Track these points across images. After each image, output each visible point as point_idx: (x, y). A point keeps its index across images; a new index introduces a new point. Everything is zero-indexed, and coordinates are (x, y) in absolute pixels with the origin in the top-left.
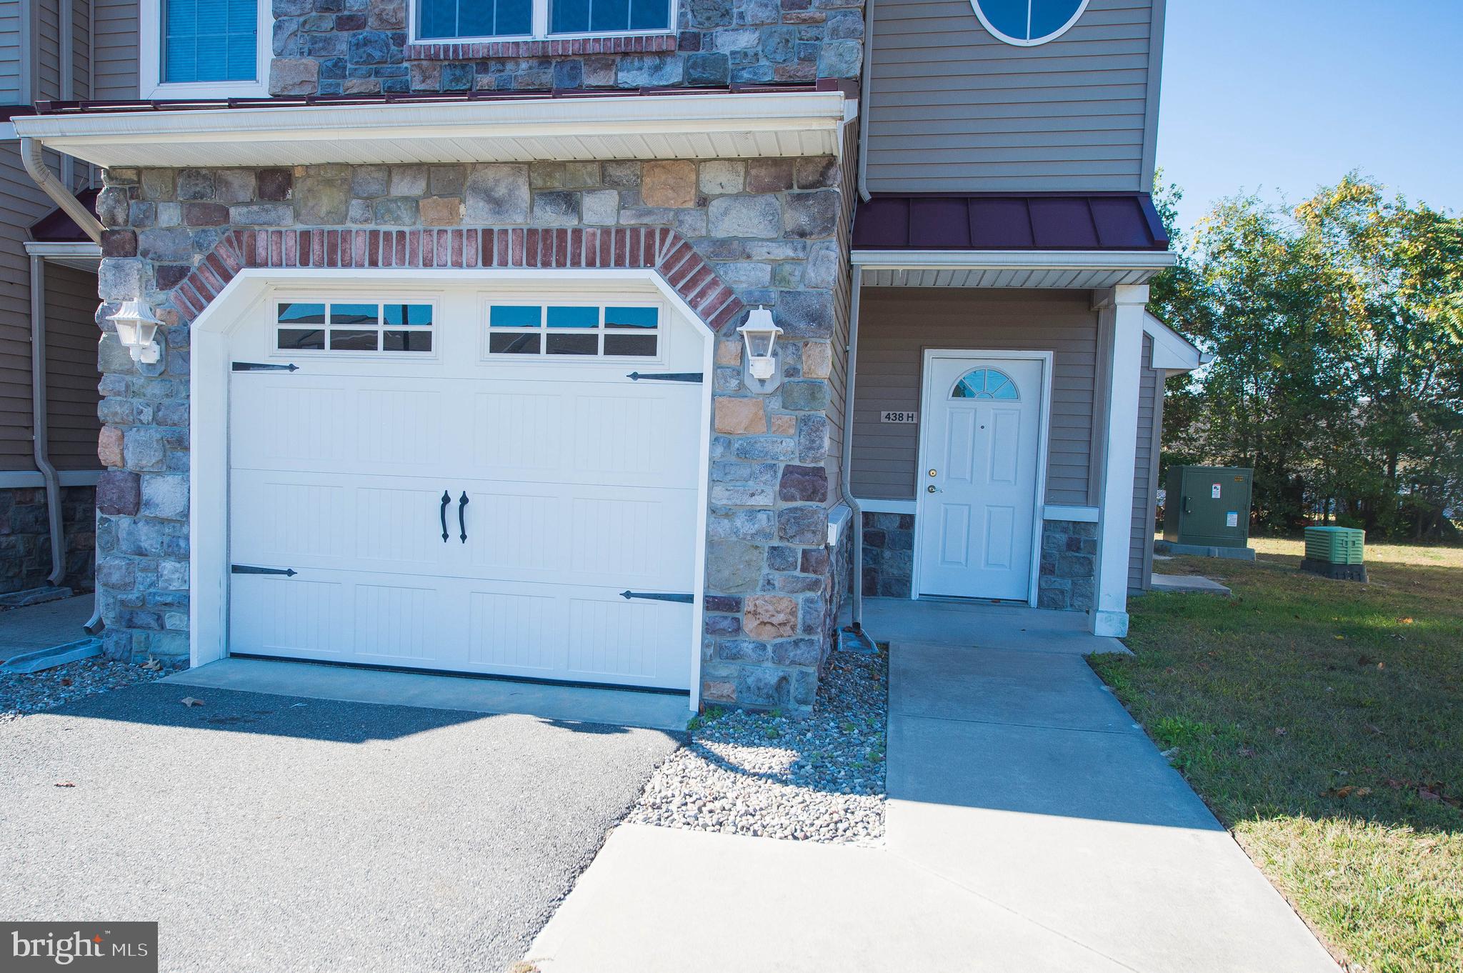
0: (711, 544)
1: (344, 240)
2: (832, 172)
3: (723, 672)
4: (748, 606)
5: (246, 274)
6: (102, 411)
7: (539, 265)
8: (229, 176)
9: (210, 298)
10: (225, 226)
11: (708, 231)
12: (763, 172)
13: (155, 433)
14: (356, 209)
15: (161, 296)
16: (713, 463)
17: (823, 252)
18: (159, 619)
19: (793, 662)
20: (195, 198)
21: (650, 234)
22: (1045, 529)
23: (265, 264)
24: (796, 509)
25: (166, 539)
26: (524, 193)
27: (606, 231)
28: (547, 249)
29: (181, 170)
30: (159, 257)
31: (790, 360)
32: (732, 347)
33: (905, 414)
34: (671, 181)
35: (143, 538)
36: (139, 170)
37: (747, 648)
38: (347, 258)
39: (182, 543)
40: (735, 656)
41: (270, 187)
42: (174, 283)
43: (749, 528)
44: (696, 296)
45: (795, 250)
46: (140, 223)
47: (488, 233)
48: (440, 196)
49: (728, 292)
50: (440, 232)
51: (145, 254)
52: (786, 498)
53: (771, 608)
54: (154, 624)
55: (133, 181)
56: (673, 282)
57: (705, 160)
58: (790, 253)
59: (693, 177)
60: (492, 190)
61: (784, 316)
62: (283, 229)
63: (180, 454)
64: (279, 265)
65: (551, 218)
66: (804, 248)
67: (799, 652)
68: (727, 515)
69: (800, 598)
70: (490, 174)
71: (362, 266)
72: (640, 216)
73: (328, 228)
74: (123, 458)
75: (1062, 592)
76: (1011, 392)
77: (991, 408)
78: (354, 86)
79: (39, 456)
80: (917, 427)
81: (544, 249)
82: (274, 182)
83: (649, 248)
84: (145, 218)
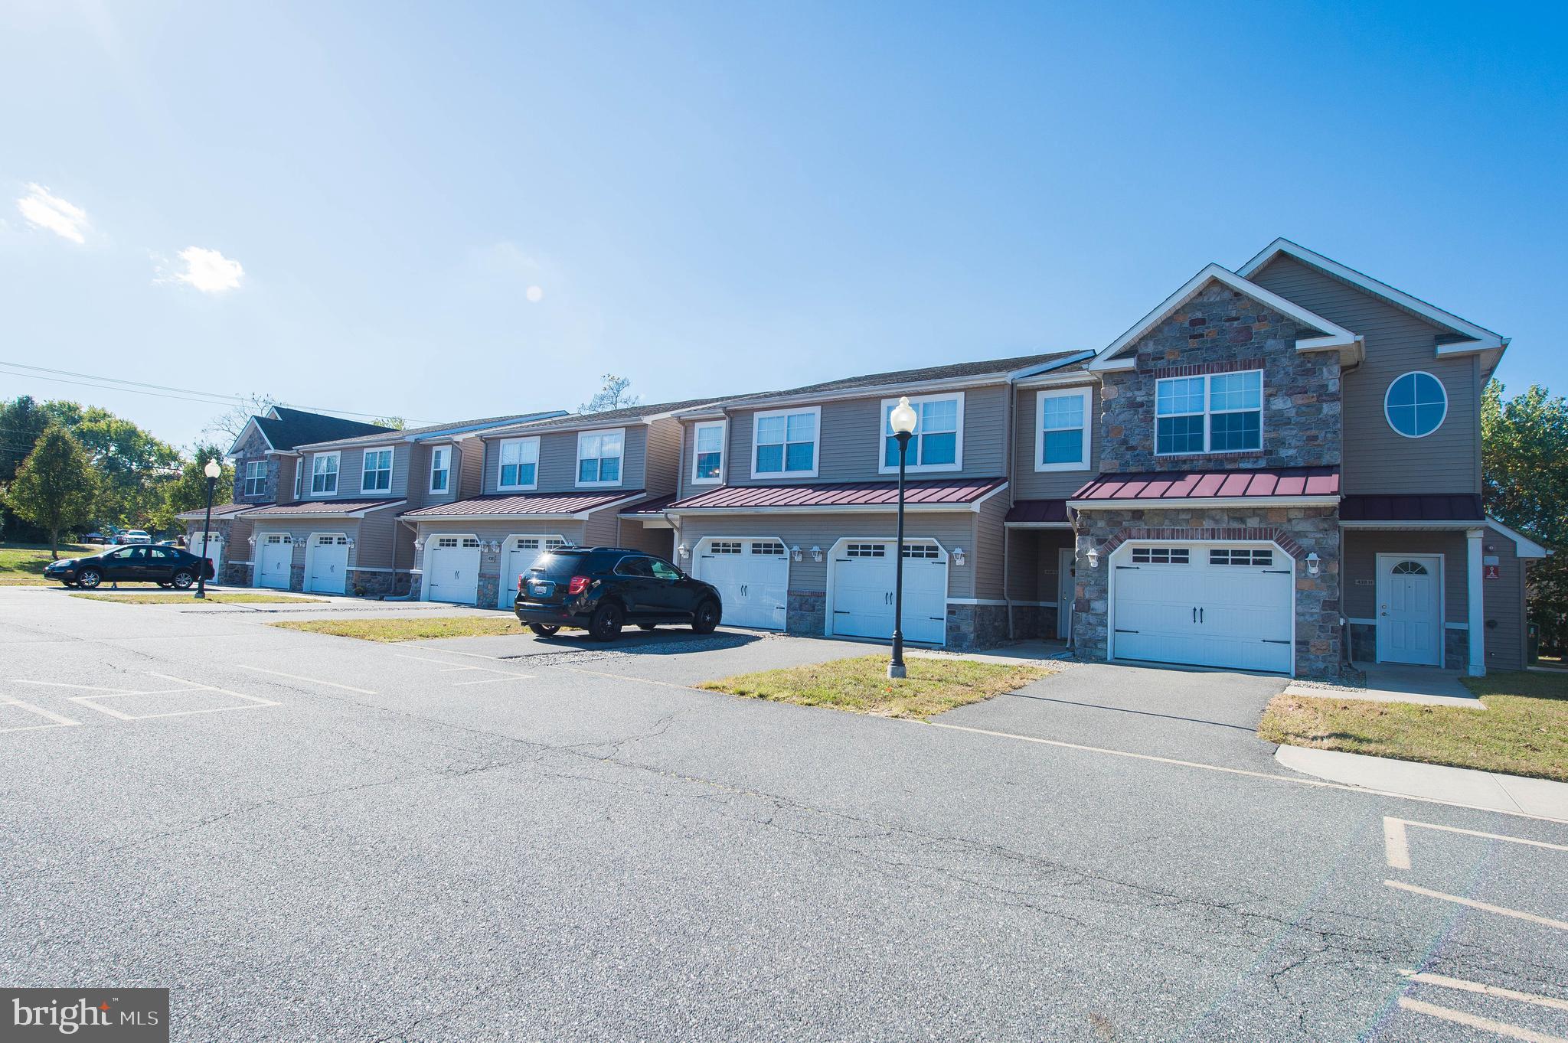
0: (1297, 624)
2: (1335, 512)
3: (1304, 664)
4: (1312, 644)
5: (1127, 541)
6: (1077, 581)
7: (1230, 539)
8: (1123, 514)
9: (1115, 549)
10: (1121, 528)
11: (1292, 529)
12: (1310, 513)
13: (1095, 589)
14: (1167, 522)
15: (1098, 547)
16: (1296, 599)
18: (1095, 644)
19: (1328, 662)
20: (1111, 519)
21: (1271, 530)
22: (1446, 633)
23: (1134, 538)
24: (1328, 614)
25: (1099, 620)
26: (1226, 518)
27: (1255, 529)
28: (1235, 534)
30: (1097, 536)
31: (1323, 568)
32: (1302, 564)
33: (1368, 581)
34: (1279, 515)
35: (1095, 620)
36: (1091, 511)
37: (1312, 657)
38: (1160, 537)
39: (1104, 622)
40: (1308, 660)
41: (1136, 517)
42: (1105, 543)
43: (1311, 619)
44: (1288, 549)
45: (1323, 535)
46: (1091, 526)
47: (1213, 530)
48: (1197, 519)
50: (1196, 529)
51: (1092, 535)
52: (1323, 610)
53: (1320, 644)
55: (1088, 514)
56: (1280, 545)
57: (1294, 509)
58: (1321, 536)
59: (1286, 514)
60: (1215, 517)
61: (1321, 555)
62: (1141, 529)
63: (1104, 595)
64: (1137, 539)
65: (1235, 525)
66: (1325, 534)
67: (1331, 658)
68: (1303, 616)
69: (1331, 642)
70: (1214, 513)
71: (1169, 539)
72: (1268, 525)
73: (1156, 528)
74: (1084, 595)
75: (1458, 661)
76: (1423, 571)
77: (1412, 579)
78: (1133, 469)
79: (1005, 594)
80: (1375, 586)
81: (1232, 534)
82: (1138, 514)
83: (1271, 534)
84: (1092, 524)
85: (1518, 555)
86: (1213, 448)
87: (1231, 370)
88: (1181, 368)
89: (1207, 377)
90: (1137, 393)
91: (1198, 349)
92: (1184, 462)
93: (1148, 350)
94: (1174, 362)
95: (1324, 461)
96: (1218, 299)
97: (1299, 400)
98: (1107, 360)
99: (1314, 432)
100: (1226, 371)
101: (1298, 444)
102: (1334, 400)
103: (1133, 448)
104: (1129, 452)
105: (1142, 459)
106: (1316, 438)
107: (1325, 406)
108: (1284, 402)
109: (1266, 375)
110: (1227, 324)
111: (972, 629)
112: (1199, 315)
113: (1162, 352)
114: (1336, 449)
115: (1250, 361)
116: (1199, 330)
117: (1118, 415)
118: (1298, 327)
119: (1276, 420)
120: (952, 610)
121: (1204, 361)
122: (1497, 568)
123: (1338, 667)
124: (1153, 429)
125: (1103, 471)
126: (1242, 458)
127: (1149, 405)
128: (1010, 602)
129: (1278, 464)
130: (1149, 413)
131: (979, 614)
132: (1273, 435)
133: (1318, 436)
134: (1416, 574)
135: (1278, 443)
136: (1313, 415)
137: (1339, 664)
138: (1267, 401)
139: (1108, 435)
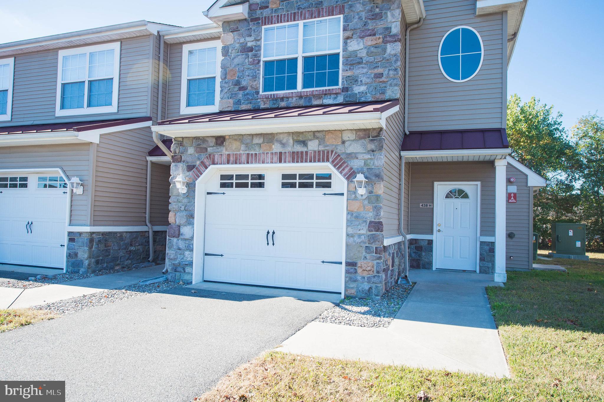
0: (347, 245)
1: (240, 156)
2: (381, 132)
3: (352, 286)
4: (359, 265)
5: (212, 166)
6: (170, 207)
7: (295, 162)
8: (208, 139)
9: (201, 174)
10: (206, 153)
11: (345, 151)
12: (361, 133)
13: (185, 213)
14: (243, 147)
15: (188, 174)
16: (348, 220)
17: (379, 156)
18: (184, 269)
19: (373, 283)
20: (198, 145)
21: (328, 152)
22: (481, 245)
23: (217, 164)
24: (373, 234)
25: (187, 245)
26: (291, 141)
27: (315, 152)
28: (298, 157)
29: (194, 138)
30: (188, 163)
31: (370, 189)
32: (352, 185)
33: (428, 204)
34: (334, 137)
35: (180, 245)
36: (183, 138)
37: (359, 278)
38: (240, 161)
39: (191, 246)
40: (355, 281)
41: (219, 142)
42: (192, 169)
43: (359, 240)
44: (342, 170)
45: (371, 156)
46: (182, 153)
47: (281, 153)
48: (267, 143)
49: (351, 169)
50: (267, 153)
51: (184, 162)
52: (370, 231)
53: (366, 265)
54: (182, 271)
55: (181, 141)
56: (335, 166)
57: (344, 130)
58: (369, 157)
59: (340, 135)
60: (282, 141)
61: (368, 175)
62: (222, 154)
63: (192, 219)
64: (221, 164)
65: (299, 148)
66: (374, 155)
67: (375, 279)
68: (352, 237)
69: (375, 262)
70: (281, 136)
71: (245, 164)
72: (325, 147)
73: (235, 153)
74: (175, 221)
75: (488, 268)
76: (466, 196)
77: (459, 202)
78: (244, 107)
79: (147, 221)
80: (433, 209)
81: (297, 157)
82: (220, 140)
83: (328, 156)
84: (184, 151)
85: (529, 185)
86: (304, 87)
87: (319, 17)
88: (281, 15)
89: (301, 23)
90: (248, 39)
92: (282, 99)
93: (256, 0)
94: (276, 11)
95: (387, 96)
97: (369, 41)
98: (222, 7)
99: (379, 70)
100: (315, 17)
101: (368, 81)
102: (396, 41)
103: (243, 88)
104: (241, 92)
105: (251, 98)
106: (381, 75)
107: (388, 46)
108: (358, 44)
109: (346, 20)
111: (86, 256)
113: (267, 2)
114: (396, 85)
115: (333, 7)
117: (233, 59)
119: (353, 60)
120: (72, 238)
121: (299, 9)
122: (515, 194)
123: (382, 287)
124: (259, 70)
125: (221, 110)
126: (325, 94)
127: (257, 49)
128: (152, 228)
129: (352, 100)
130: (257, 56)
131: (99, 241)
132: (349, 73)
133: (382, 74)
134: (461, 198)
135: (354, 80)
136: (379, 55)
137: (384, 283)
138: (345, 43)
139: (226, 77)
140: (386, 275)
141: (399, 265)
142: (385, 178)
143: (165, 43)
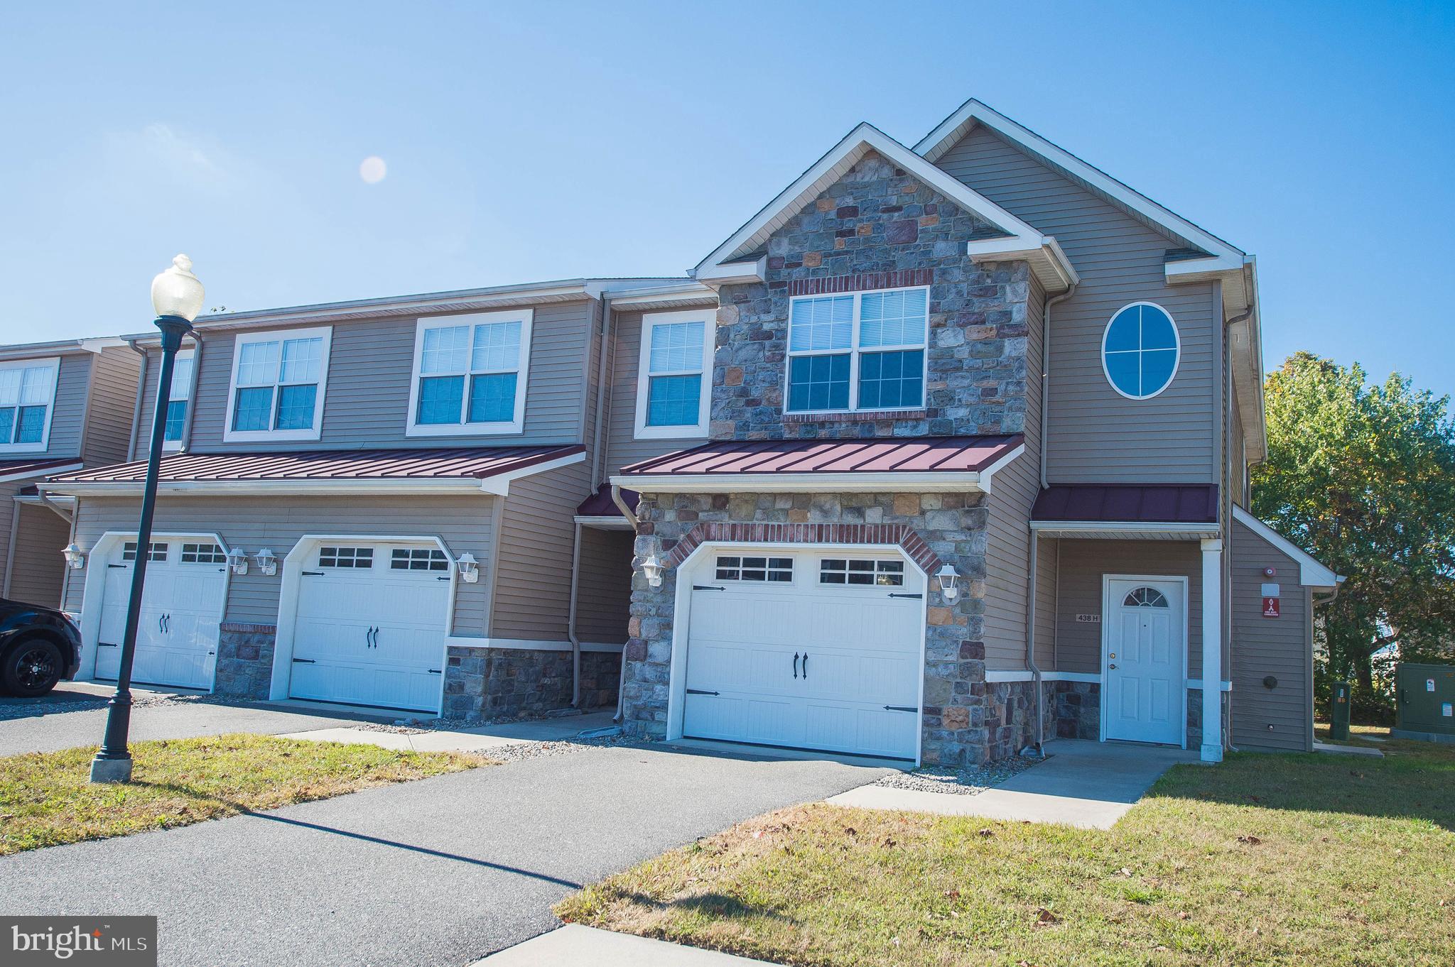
0: (926, 680)
1: (752, 528)
2: (983, 500)
3: (933, 747)
4: (945, 712)
5: (705, 543)
6: (632, 609)
7: (844, 542)
8: (699, 498)
9: (687, 555)
10: (696, 521)
11: (925, 526)
12: (950, 500)
13: (656, 621)
14: (759, 514)
15: (664, 554)
16: (927, 639)
17: (979, 537)
18: (652, 715)
19: (968, 741)
20: (683, 507)
21: (898, 528)
22: (1189, 695)
23: (714, 539)
24: (968, 662)
25: (659, 674)
26: (838, 508)
27: (876, 526)
28: (849, 534)
29: (677, 495)
30: (664, 536)
31: (964, 589)
32: (936, 582)
33: (1092, 616)
34: (907, 503)
35: (647, 673)
36: (657, 494)
37: (945, 734)
38: (753, 537)
39: (666, 677)
40: (939, 738)
41: (719, 504)
42: (671, 548)
43: (945, 672)
44: (919, 558)
45: (966, 536)
46: (656, 519)
47: (820, 526)
48: (799, 508)
50: (797, 525)
51: (657, 534)
52: (962, 658)
53: (956, 713)
54: (649, 717)
55: (653, 499)
56: (908, 551)
57: (924, 493)
58: (964, 538)
59: (918, 501)
60: (823, 506)
61: (961, 568)
62: (724, 523)
63: (668, 631)
64: (721, 540)
65: (850, 519)
66: (970, 535)
67: (970, 736)
68: (934, 666)
69: (971, 708)
70: (823, 499)
71: (760, 541)
72: (893, 519)
73: (745, 522)
74: (640, 632)
76: (1163, 603)
77: (1147, 613)
78: (754, 435)
79: (571, 633)
80: (1100, 624)
81: (847, 534)
82: (720, 501)
83: (897, 534)
84: (659, 517)
85: (1303, 583)
86: (860, 405)
87: (888, 286)
88: (824, 280)
89: (858, 295)
90: (764, 317)
91: (847, 252)
92: (822, 424)
93: (780, 252)
94: (815, 272)
95: (1004, 427)
96: (875, 178)
97: (975, 333)
98: (722, 263)
99: (991, 383)
100: (882, 287)
101: (972, 400)
102: (1019, 335)
103: (753, 403)
104: (750, 408)
105: (767, 419)
106: (993, 391)
107: (1007, 342)
108: (955, 336)
109: (935, 294)
110: (885, 216)
111: (481, 688)
112: (849, 201)
113: (800, 256)
114: (1019, 409)
115: (912, 272)
116: (848, 224)
117: (737, 351)
118: (976, 224)
119: (946, 364)
120: (454, 656)
121: (854, 271)
122: (1276, 601)
123: (984, 750)
124: (783, 372)
125: (713, 438)
126: (898, 420)
127: (779, 335)
128: (579, 646)
129: (943, 431)
130: (779, 349)
131: (500, 664)
132: (939, 386)
133: (997, 389)
134: (1154, 605)
135: (946, 398)
136: (992, 357)
137: (987, 745)
138: (933, 334)
139: (723, 381)
140: (993, 733)
141: (1026, 724)
142: (988, 570)
143: (612, 311)
